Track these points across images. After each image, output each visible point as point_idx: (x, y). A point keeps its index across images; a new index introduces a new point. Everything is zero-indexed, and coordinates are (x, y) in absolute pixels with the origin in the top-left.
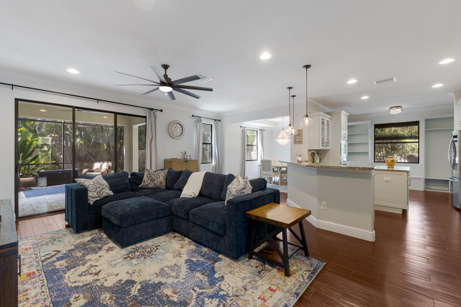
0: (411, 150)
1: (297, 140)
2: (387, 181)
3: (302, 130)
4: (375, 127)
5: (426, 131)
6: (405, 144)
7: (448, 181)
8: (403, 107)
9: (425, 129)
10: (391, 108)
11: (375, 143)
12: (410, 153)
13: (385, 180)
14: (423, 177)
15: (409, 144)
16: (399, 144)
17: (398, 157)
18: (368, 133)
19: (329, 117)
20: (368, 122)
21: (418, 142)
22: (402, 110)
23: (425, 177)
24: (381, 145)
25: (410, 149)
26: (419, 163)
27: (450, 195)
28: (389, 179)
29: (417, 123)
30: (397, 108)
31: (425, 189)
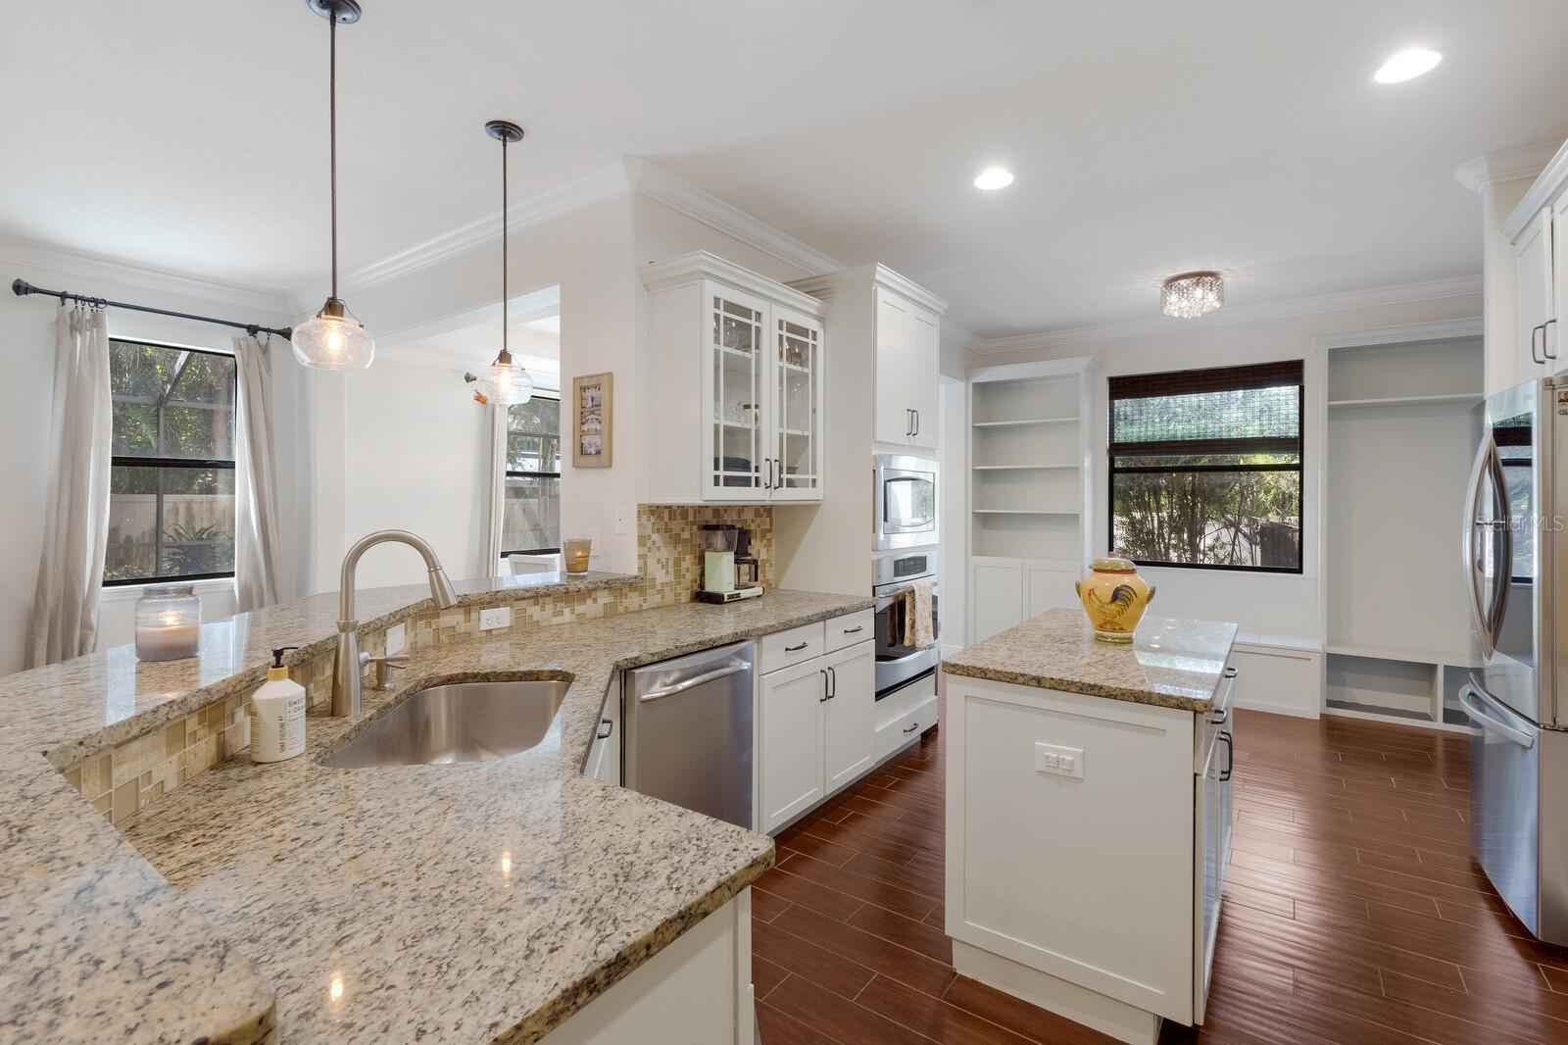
0: (1274, 502)
1: (586, 440)
2: (1057, 774)
3: (610, 374)
4: (1110, 388)
5: (1334, 412)
6: (1254, 476)
7: (1431, 669)
8: (1228, 279)
9: (1330, 399)
10: (1170, 282)
11: (1113, 471)
12: (1274, 518)
13: (1041, 766)
14: (1319, 648)
15: (1269, 477)
16: (1228, 477)
17: (1224, 531)
18: (1077, 422)
19: (812, 303)
20: (1079, 364)
21: (1300, 468)
22: (1221, 298)
23: (1330, 643)
24: (1148, 480)
25: (1270, 497)
26: (1300, 571)
27: (1440, 742)
28: (1069, 752)
29: (1289, 372)
30: (1197, 284)
31: (1330, 703)
